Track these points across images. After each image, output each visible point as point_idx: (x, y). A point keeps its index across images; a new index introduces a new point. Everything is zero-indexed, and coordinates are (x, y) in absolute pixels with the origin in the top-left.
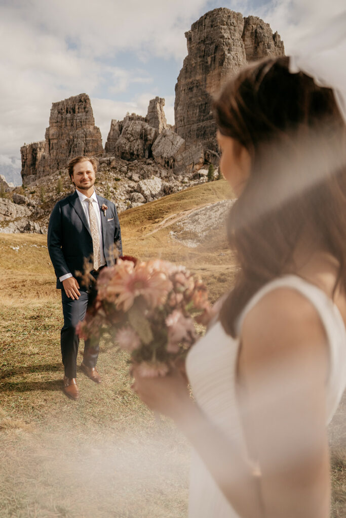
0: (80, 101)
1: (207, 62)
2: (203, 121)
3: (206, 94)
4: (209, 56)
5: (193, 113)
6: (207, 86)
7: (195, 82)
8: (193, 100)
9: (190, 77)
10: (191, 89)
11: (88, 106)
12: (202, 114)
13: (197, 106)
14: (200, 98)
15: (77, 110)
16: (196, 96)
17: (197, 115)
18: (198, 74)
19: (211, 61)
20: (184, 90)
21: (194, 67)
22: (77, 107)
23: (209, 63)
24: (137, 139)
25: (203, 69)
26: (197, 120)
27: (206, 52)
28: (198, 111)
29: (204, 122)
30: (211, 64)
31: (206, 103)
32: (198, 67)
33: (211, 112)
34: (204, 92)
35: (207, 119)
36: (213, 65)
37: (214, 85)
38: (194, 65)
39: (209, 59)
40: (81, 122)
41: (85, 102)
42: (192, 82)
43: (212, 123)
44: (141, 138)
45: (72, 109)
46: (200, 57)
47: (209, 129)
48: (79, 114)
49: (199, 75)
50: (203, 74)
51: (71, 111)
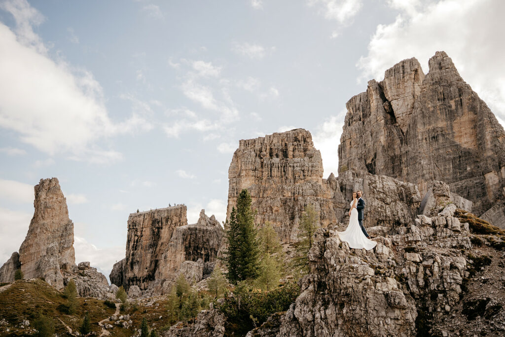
0: (296, 139)
1: (450, 107)
2: (461, 179)
3: (457, 145)
4: (452, 99)
5: (445, 169)
6: (456, 135)
7: (439, 130)
8: (441, 151)
9: (430, 124)
10: (435, 138)
11: (309, 148)
12: (458, 170)
13: (449, 160)
14: (450, 150)
15: (290, 153)
16: (444, 147)
17: (451, 171)
18: (440, 120)
19: (456, 106)
20: (426, 139)
21: (433, 112)
22: (291, 148)
23: (454, 107)
24: (395, 201)
25: (446, 115)
26: (453, 178)
27: (446, 94)
28: (451, 166)
29: (463, 181)
30: (457, 109)
31: (460, 157)
32: (439, 112)
33: (468, 169)
34: (454, 142)
35: (466, 177)
36: (460, 110)
37: (466, 134)
38: (432, 109)
39: (452, 103)
40: (303, 171)
41: (305, 141)
42: (434, 130)
43: (475, 182)
44: (402, 200)
45: (282, 150)
46: (439, 100)
47: (473, 190)
48: (296, 159)
49: (442, 121)
50: (446, 120)
51: (280, 154)
